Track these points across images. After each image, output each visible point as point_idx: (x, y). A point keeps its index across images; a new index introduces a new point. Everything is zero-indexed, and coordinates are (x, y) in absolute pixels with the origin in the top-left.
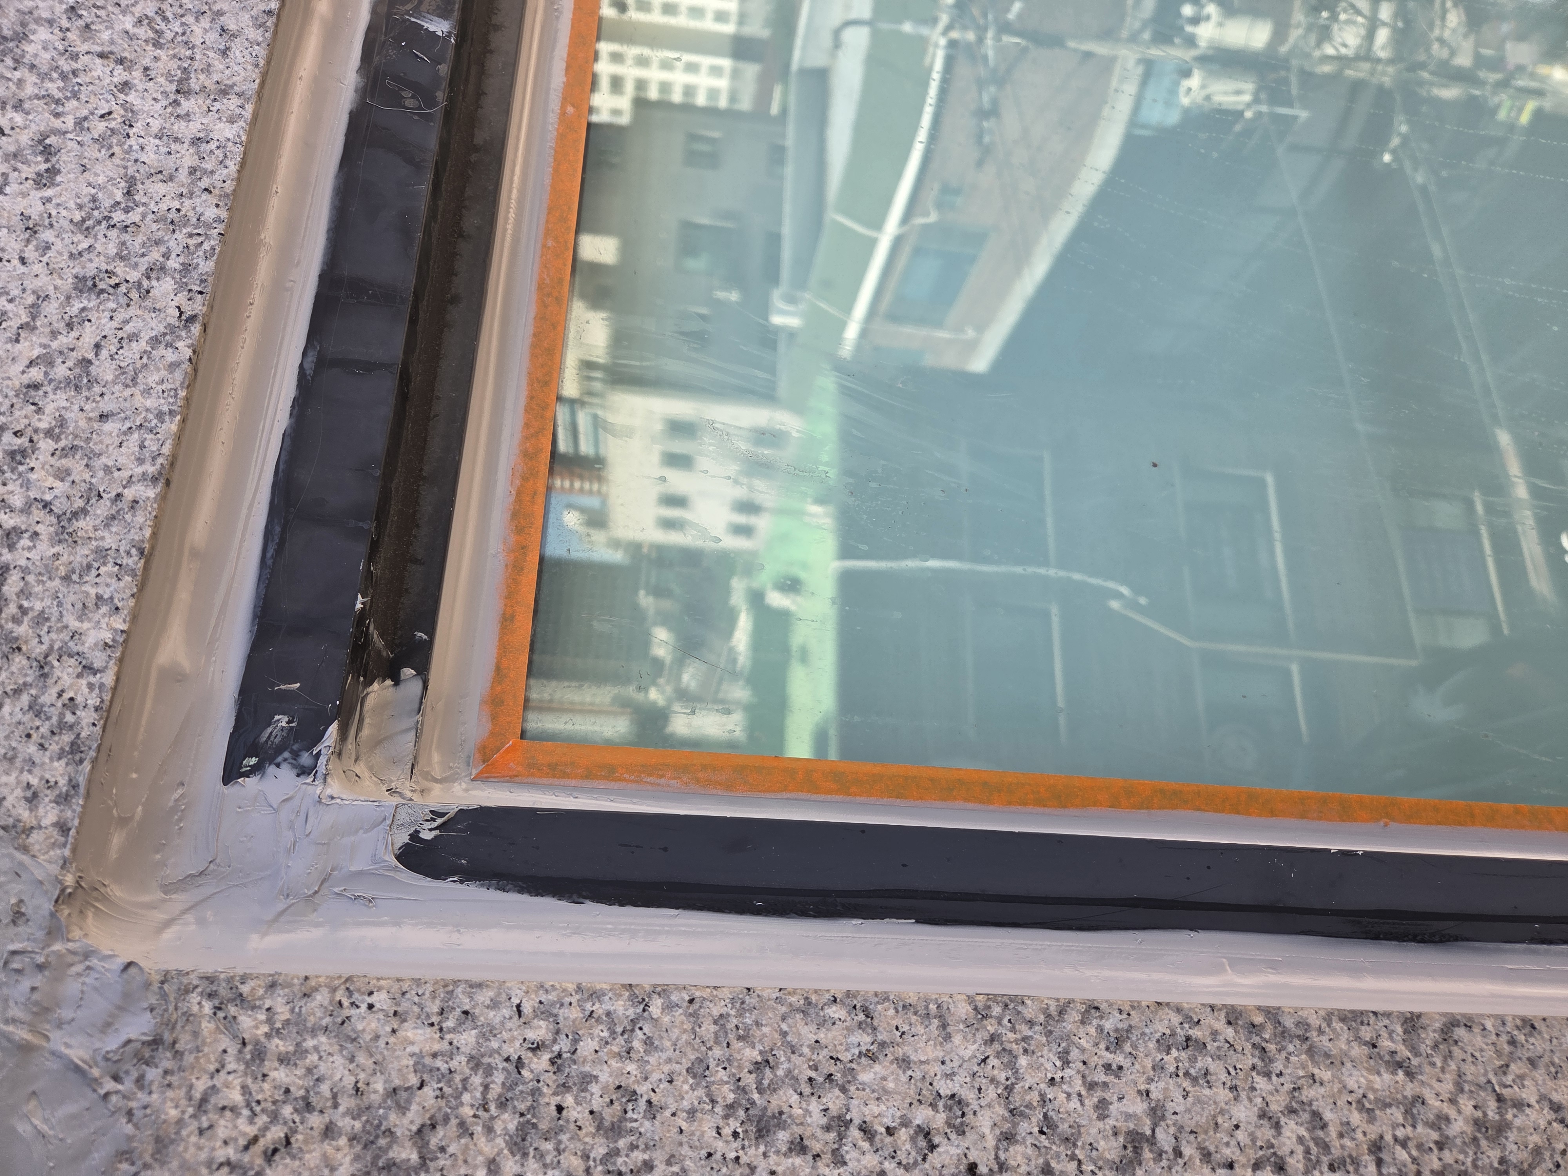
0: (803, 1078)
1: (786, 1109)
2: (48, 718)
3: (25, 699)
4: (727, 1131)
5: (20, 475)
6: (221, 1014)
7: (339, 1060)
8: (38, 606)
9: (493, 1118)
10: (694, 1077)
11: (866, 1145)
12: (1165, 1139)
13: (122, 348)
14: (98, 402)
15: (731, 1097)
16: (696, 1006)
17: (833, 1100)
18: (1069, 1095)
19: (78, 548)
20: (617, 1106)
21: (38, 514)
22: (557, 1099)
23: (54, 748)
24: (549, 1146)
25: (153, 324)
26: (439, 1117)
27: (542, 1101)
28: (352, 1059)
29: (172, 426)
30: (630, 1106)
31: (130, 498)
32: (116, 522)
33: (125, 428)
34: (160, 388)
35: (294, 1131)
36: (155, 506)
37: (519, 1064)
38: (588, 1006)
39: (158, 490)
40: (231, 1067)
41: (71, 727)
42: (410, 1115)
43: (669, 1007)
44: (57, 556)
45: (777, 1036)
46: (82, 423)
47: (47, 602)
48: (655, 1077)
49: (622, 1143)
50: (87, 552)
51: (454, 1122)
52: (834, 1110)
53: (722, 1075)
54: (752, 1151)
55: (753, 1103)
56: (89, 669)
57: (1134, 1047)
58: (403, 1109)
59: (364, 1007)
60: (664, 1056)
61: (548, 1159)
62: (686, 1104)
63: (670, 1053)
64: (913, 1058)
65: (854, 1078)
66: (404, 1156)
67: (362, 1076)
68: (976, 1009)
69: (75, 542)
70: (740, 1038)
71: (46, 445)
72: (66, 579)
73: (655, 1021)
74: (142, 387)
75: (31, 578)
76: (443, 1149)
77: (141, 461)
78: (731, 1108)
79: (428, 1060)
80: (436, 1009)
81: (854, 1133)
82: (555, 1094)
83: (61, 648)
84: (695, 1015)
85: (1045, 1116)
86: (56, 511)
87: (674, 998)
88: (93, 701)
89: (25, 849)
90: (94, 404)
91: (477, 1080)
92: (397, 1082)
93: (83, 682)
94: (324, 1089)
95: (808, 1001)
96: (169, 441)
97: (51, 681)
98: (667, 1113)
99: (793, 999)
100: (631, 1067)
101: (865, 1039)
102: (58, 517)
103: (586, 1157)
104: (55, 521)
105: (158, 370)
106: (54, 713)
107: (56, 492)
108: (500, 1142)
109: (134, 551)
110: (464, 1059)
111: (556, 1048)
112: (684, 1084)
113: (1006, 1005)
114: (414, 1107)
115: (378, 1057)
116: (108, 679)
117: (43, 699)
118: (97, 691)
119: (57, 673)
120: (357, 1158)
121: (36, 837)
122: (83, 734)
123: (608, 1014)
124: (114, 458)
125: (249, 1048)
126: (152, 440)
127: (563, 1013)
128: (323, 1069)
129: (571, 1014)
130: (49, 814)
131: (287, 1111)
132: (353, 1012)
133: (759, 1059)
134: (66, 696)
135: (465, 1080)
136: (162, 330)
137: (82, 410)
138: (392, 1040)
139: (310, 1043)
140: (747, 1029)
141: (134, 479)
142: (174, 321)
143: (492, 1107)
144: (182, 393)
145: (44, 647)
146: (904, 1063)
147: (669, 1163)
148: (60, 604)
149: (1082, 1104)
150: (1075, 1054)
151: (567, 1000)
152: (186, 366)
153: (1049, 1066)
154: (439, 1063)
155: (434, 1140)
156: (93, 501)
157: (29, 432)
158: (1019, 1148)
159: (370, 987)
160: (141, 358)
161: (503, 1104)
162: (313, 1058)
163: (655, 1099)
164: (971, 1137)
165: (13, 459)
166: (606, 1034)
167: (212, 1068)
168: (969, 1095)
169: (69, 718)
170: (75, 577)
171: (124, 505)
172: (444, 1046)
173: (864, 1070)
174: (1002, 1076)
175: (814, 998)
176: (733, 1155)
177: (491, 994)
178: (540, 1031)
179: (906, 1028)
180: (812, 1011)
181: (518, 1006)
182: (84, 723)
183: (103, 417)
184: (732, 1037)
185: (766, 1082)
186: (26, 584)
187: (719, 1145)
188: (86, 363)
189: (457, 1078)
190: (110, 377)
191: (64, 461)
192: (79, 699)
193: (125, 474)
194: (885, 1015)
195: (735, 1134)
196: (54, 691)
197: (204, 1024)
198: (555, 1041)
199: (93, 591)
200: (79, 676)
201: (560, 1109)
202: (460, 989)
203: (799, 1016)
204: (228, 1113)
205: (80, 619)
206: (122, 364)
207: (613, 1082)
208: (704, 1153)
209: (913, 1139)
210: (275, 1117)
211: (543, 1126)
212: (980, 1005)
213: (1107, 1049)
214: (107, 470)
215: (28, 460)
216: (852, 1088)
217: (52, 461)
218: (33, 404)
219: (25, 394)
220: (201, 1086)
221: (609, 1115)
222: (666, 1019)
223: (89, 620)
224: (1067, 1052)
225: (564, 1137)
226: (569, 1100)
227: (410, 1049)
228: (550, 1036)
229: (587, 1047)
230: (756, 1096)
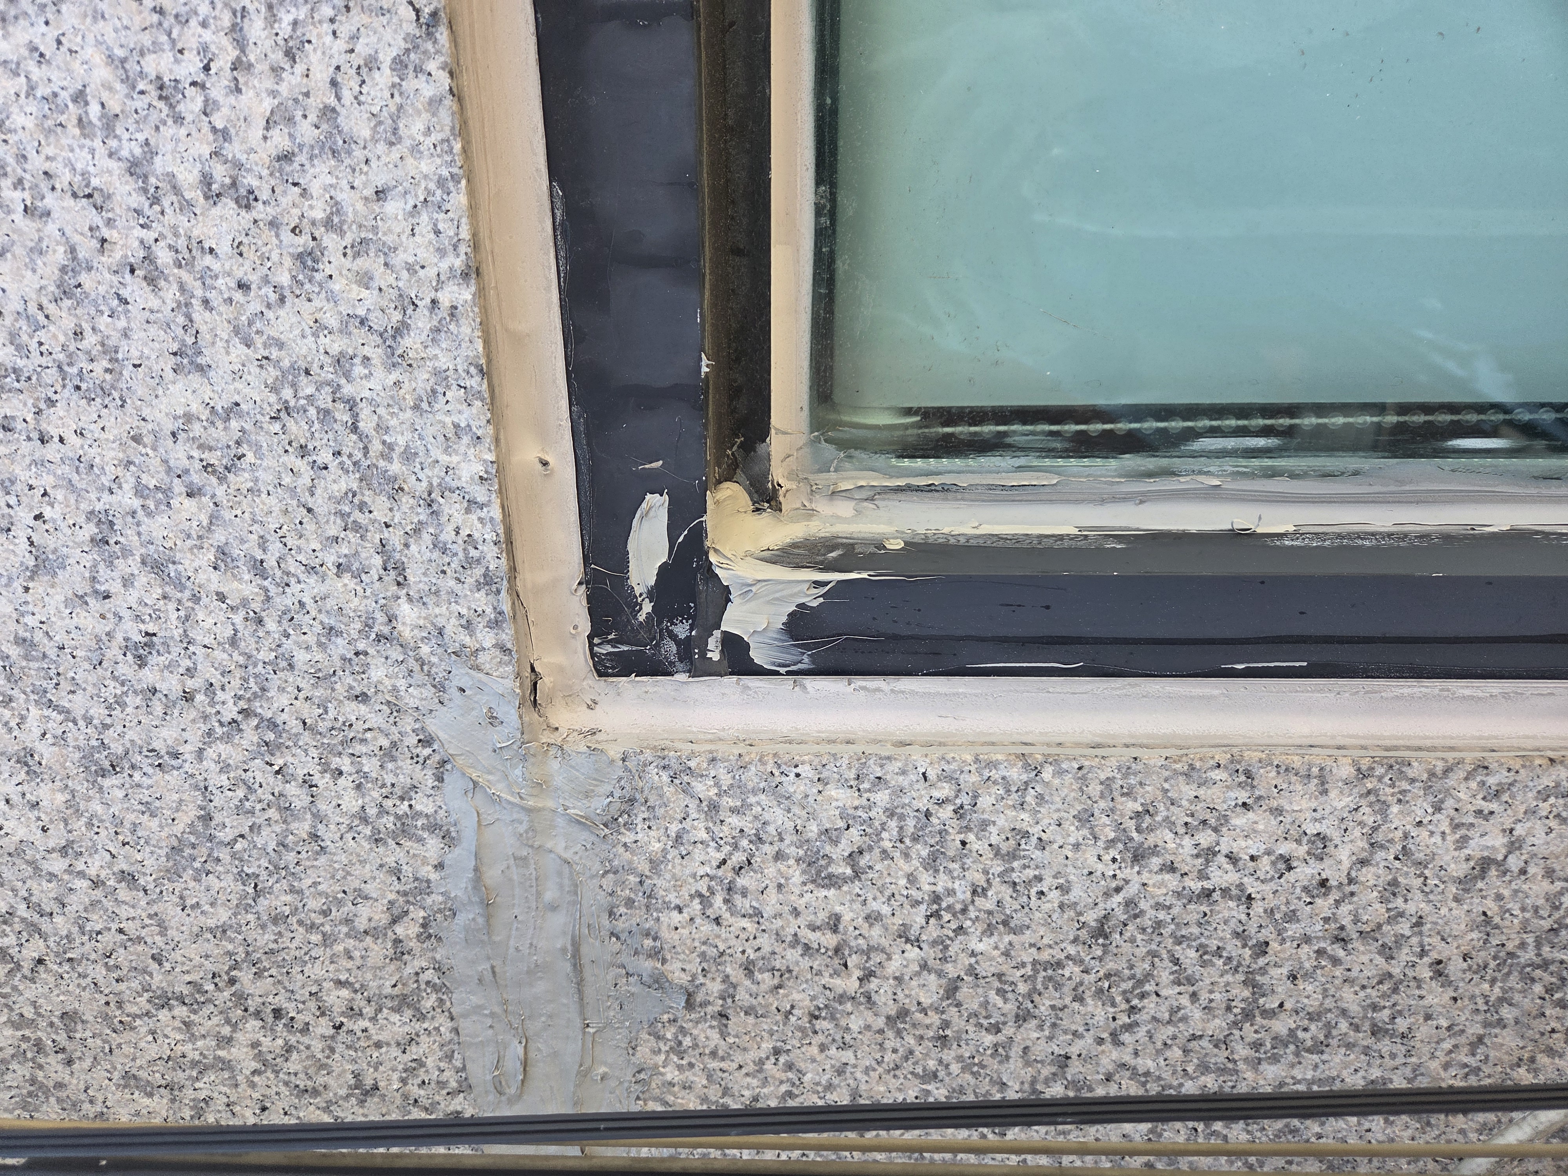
0: (1180, 822)
1: (1161, 843)
2: (456, 554)
3: (427, 538)
4: (1107, 858)
5: (320, 285)
6: (677, 781)
7: (779, 812)
8: (401, 441)
9: (908, 848)
10: (1080, 820)
11: (1229, 867)
12: (1514, 863)
13: (363, 82)
14: (366, 173)
15: (1112, 835)
16: (1084, 771)
17: (1206, 838)
18: (1432, 833)
19: (416, 372)
20: (1012, 842)
21: (360, 334)
22: (962, 837)
23: (470, 581)
24: (955, 866)
25: (388, 35)
26: (864, 847)
27: (949, 838)
28: (789, 811)
29: (459, 199)
30: (1023, 841)
31: (448, 304)
32: (443, 334)
33: (409, 207)
34: (429, 141)
35: (753, 856)
36: (476, 310)
37: (928, 814)
38: (986, 773)
39: (473, 289)
40: (694, 815)
41: (478, 561)
42: (841, 846)
43: (1060, 773)
44: (397, 384)
45: (1158, 792)
46: (360, 206)
47: (408, 435)
48: (1046, 821)
49: (1016, 864)
50: (426, 376)
51: (877, 851)
52: (1205, 844)
53: (1105, 820)
54: (1128, 870)
55: (1131, 839)
56: (472, 504)
57: (1512, 797)
58: (835, 842)
59: (792, 775)
60: (1053, 807)
61: (955, 874)
62: (1072, 840)
63: (1060, 805)
64: (1287, 807)
65: (1227, 821)
66: (840, 871)
67: (799, 822)
68: (1359, 770)
69: (410, 365)
70: (1123, 795)
71: (331, 241)
72: (416, 407)
73: (1047, 784)
74: (408, 143)
75: (381, 411)
76: (870, 867)
77: (441, 252)
78: (1111, 843)
79: (851, 812)
80: (852, 776)
81: (1221, 859)
82: (960, 833)
83: (440, 485)
84: (1084, 778)
85: (1404, 847)
86: (375, 327)
87: (1064, 766)
88: (490, 536)
89: (478, 669)
90: (363, 177)
91: (893, 824)
92: (828, 826)
93: (473, 517)
94: (771, 829)
95: (1192, 767)
96: (464, 220)
97: (443, 519)
98: (1056, 846)
99: (1178, 766)
100: (1024, 816)
101: (1243, 796)
102: (381, 335)
103: (986, 872)
104: (379, 341)
105: (419, 113)
106: (458, 548)
107: (368, 303)
108: (916, 863)
109: (473, 370)
110: (881, 811)
111: (958, 802)
112: (1070, 827)
113: (1391, 767)
114: (843, 841)
115: (810, 810)
116: (496, 512)
117: (442, 537)
118: (489, 525)
119: (446, 510)
120: (804, 872)
121: (483, 658)
122: (491, 567)
123: (1003, 778)
124: (411, 251)
125: (705, 804)
126: (444, 220)
127: (962, 778)
128: (767, 816)
129: (971, 779)
130: (487, 638)
131: (744, 843)
132: (783, 779)
133: (1140, 809)
134: (464, 532)
135: (883, 824)
136: (403, 45)
137: (352, 187)
138: (819, 798)
139: (752, 800)
140: (1131, 788)
141: (442, 278)
142: (411, 28)
143: (907, 841)
144: (457, 146)
145: (424, 484)
146: (1278, 811)
147: (1055, 877)
148: (421, 438)
149: (1444, 839)
150: (1450, 803)
151: (967, 768)
152: (449, 101)
153: (1420, 812)
154: (860, 813)
155: (863, 861)
156: (409, 312)
157: (305, 225)
158: (1372, 869)
159: (794, 762)
160: (392, 96)
161: (915, 839)
162: (757, 810)
163: (1044, 837)
164: (1327, 862)
165: (304, 263)
166: (1001, 792)
167: (679, 817)
168: (1335, 835)
169: (473, 553)
170: (425, 405)
171: (443, 313)
172: (864, 802)
173: (1238, 816)
174: (1370, 821)
175: (1198, 765)
176: (1111, 873)
177: (899, 764)
178: (945, 790)
179: (1284, 786)
180: (1195, 775)
181: (924, 774)
182: (489, 557)
183: (380, 194)
184: (1116, 794)
185: (1144, 825)
186: (380, 417)
187: (1100, 867)
188: (328, 113)
189: (877, 823)
190: (366, 133)
191: (359, 261)
192: (476, 535)
193: (431, 272)
194: (1267, 778)
195: (1114, 860)
196: (450, 528)
197: (666, 789)
198: (957, 796)
199: (448, 420)
200: (468, 511)
201: (964, 843)
202: (872, 762)
203: (1181, 778)
204: (699, 845)
205: (447, 450)
206: (375, 110)
207: (1007, 826)
208: (1085, 872)
209: (1273, 863)
210: (736, 847)
211: (951, 853)
212: (1364, 768)
213: (1484, 798)
214: (410, 268)
215: (321, 266)
216: (1224, 829)
217: (347, 263)
218: (295, 184)
219: (281, 170)
220: (674, 828)
221: (1005, 847)
222: (1057, 782)
223: (456, 452)
224: (1442, 801)
225: (968, 861)
226: (971, 837)
227: (834, 804)
228: (953, 794)
229: (985, 801)
230: (1135, 835)
